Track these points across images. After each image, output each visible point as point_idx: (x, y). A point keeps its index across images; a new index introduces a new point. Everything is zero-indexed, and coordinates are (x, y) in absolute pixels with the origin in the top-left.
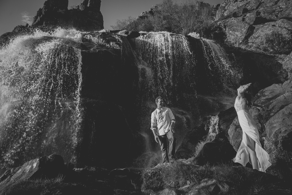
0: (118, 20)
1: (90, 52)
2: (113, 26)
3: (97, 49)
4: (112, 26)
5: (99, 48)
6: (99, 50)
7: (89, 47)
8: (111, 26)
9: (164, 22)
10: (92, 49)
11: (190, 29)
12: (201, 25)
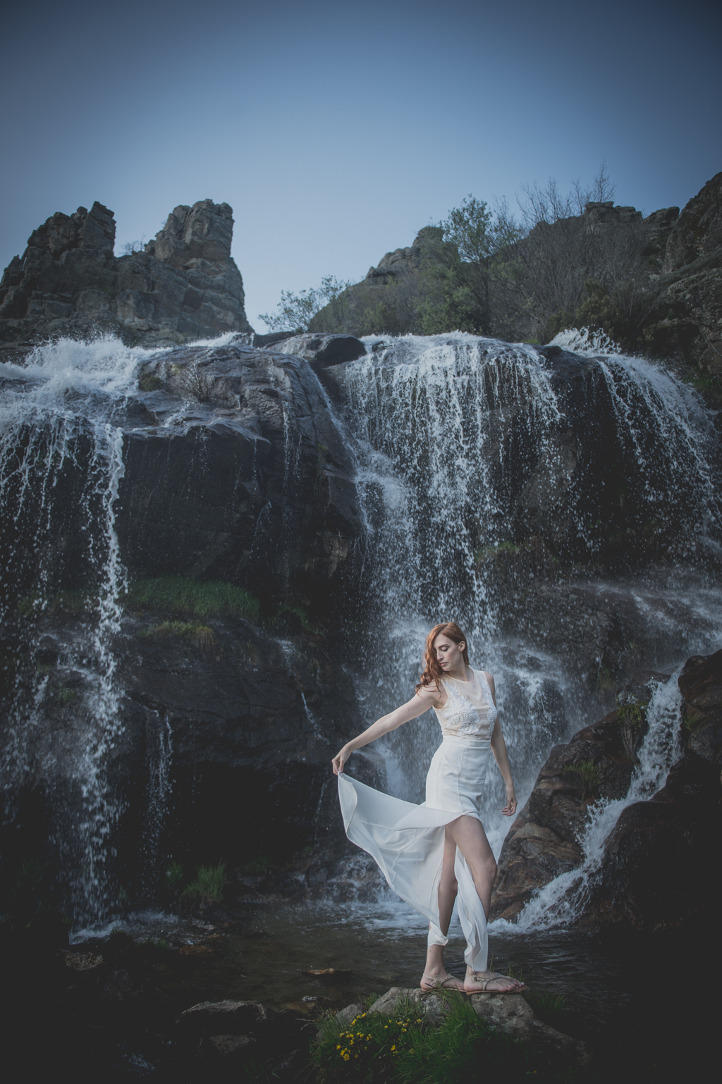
0: (286, 294)
1: (160, 435)
2: (270, 315)
3: (188, 419)
4: (264, 314)
5: (196, 414)
6: (195, 424)
7: (159, 413)
8: (261, 317)
9: (461, 293)
10: (170, 419)
11: (561, 319)
12: (603, 301)
